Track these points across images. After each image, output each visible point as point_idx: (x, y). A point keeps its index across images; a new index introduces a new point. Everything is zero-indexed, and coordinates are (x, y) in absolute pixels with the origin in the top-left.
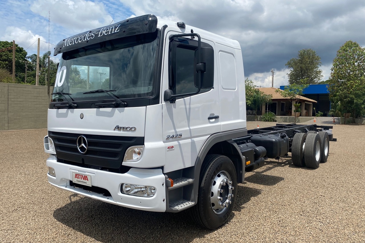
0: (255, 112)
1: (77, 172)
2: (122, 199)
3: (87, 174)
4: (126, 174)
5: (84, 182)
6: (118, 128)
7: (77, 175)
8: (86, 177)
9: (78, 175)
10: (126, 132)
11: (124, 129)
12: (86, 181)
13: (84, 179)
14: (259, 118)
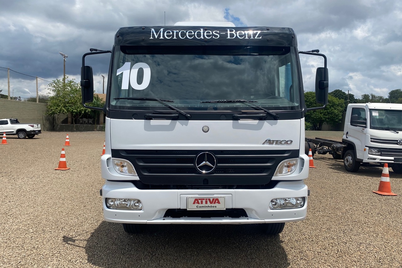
0: (91, 121)
1: (197, 196)
2: (272, 216)
3: (215, 196)
4: (275, 189)
5: (211, 207)
6: (270, 142)
7: (196, 201)
8: (217, 199)
9: (199, 199)
10: (280, 146)
11: (277, 142)
12: (217, 204)
13: (211, 203)
14: (98, 128)
